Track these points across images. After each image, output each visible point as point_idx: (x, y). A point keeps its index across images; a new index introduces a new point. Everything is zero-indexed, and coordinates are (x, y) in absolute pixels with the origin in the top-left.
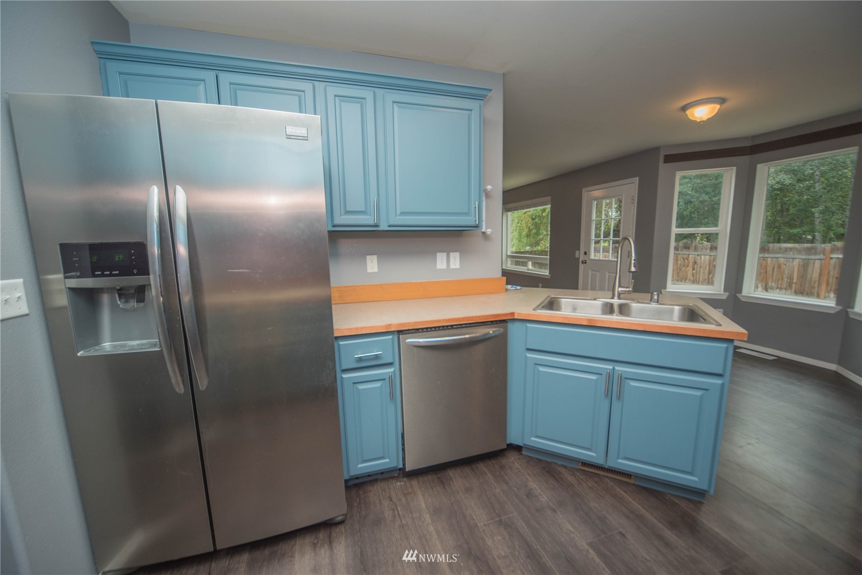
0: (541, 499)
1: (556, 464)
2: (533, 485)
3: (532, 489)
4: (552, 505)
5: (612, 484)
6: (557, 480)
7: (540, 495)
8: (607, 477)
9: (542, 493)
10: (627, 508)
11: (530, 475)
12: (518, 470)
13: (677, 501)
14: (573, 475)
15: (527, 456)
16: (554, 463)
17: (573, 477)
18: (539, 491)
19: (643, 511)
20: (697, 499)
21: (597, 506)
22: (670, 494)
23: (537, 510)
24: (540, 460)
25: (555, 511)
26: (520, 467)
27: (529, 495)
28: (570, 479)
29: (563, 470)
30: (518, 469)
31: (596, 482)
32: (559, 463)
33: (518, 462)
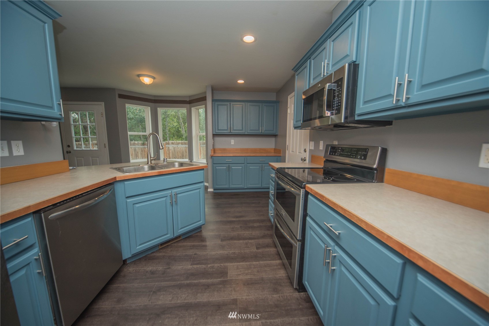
0: (159, 270)
1: (148, 254)
2: (149, 268)
3: (151, 270)
4: (166, 267)
5: (176, 244)
6: (156, 259)
7: (157, 269)
8: (172, 243)
9: (157, 268)
10: (188, 247)
11: (143, 267)
12: (135, 271)
13: (196, 234)
14: (160, 252)
15: (131, 262)
16: (147, 255)
17: (161, 253)
18: (155, 268)
19: (193, 244)
20: (199, 230)
21: (180, 254)
22: (194, 234)
23: (163, 274)
24: (140, 259)
25: (169, 268)
26: (134, 269)
27: (152, 273)
28: (161, 254)
29: (154, 254)
30: (133, 270)
31: (171, 248)
32: (150, 253)
33: (130, 268)
